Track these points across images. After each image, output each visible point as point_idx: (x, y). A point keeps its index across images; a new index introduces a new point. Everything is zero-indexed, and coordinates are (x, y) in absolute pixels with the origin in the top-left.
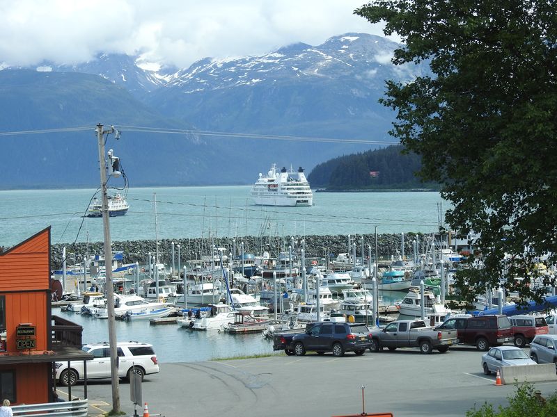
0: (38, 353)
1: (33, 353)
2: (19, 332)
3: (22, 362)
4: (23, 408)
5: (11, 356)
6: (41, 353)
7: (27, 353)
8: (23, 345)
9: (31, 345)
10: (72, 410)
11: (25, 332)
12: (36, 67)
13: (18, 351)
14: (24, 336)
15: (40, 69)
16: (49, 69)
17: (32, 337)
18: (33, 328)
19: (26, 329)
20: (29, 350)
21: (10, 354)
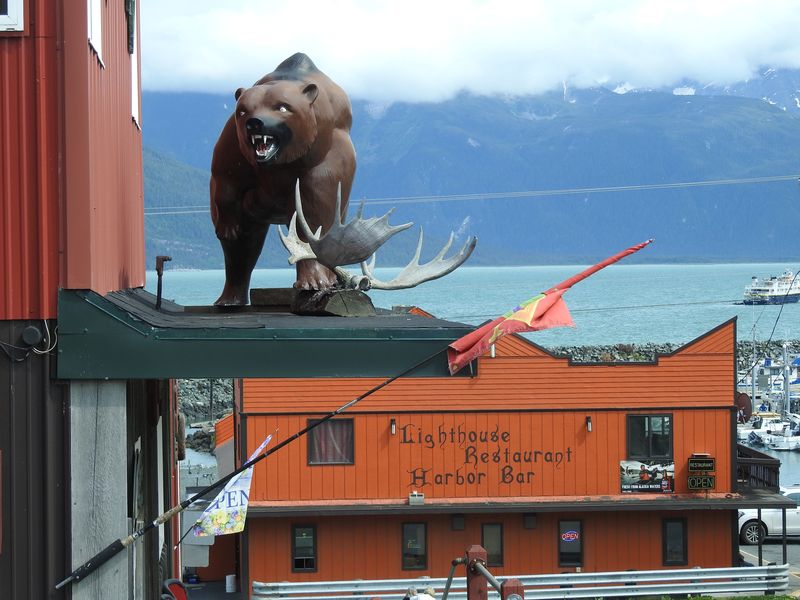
0: (718, 496)
1: (712, 495)
2: (692, 465)
3: (695, 508)
4: (698, 574)
5: (681, 499)
6: (723, 496)
7: (703, 495)
8: (697, 484)
9: (709, 484)
10: (767, 578)
11: (700, 465)
12: (673, 89)
13: (691, 491)
14: (699, 471)
15: (677, 92)
16: (690, 92)
17: (711, 473)
18: (711, 461)
19: (701, 462)
20: (706, 491)
21: (680, 496)
